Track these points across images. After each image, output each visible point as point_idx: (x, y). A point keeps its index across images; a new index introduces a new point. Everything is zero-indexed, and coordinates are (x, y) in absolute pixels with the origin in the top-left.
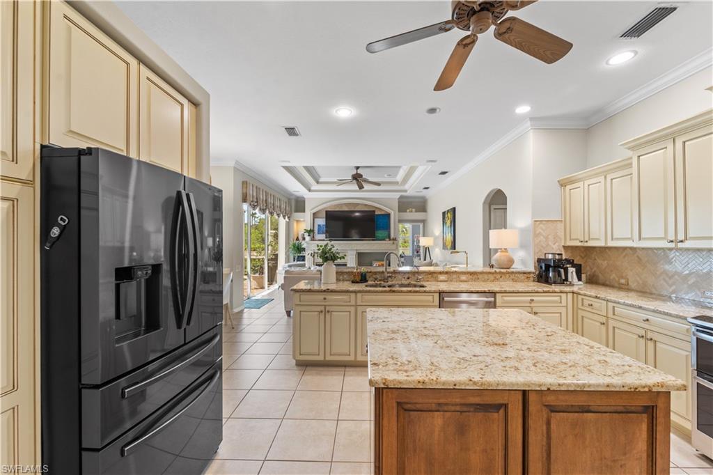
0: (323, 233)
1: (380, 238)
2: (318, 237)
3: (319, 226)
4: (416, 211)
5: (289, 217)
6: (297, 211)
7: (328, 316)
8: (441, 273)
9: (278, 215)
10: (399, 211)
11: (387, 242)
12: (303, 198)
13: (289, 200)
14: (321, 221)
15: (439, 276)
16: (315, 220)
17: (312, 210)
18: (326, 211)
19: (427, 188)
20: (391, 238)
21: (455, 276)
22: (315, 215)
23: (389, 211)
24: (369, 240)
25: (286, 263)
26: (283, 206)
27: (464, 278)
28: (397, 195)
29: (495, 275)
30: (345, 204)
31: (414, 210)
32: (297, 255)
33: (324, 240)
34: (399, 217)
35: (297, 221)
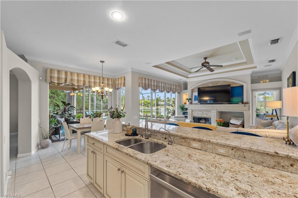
0: (197, 100)
1: (236, 103)
2: (194, 102)
3: (195, 96)
4: (270, 81)
6: (183, 89)
7: (95, 156)
8: (194, 140)
10: (252, 83)
11: (241, 105)
12: (186, 82)
14: (196, 94)
15: (192, 142)
16: (193, 93)
17: (191, 88)
18: (198, 88)
19: (273, 61)
20: (244, 102)
21: (209, 146)
22: (192, 91)
23: (242, 83)
24: (227, 104)
27: (222, 151)
28: (249, 72)
29: (277, 159)
30: (210, 82)
31: (267, 81)
33: (197, 104)
34: (251, 87)
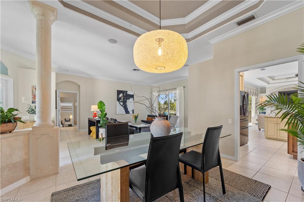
5: (257, 96)
6: (261, 93)
7: (278, 125)
9: (253, 95)
12: (265, 87)
13: (257, 89)
17: (270, 92)
25: (255, 114)
26: (254, 92)
32: (261, 111)
35: (261, 97)
